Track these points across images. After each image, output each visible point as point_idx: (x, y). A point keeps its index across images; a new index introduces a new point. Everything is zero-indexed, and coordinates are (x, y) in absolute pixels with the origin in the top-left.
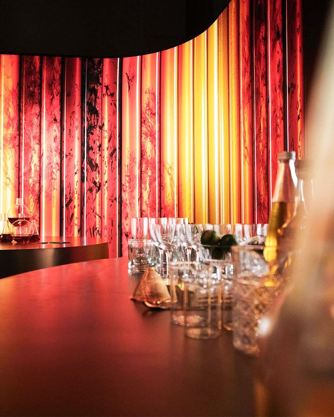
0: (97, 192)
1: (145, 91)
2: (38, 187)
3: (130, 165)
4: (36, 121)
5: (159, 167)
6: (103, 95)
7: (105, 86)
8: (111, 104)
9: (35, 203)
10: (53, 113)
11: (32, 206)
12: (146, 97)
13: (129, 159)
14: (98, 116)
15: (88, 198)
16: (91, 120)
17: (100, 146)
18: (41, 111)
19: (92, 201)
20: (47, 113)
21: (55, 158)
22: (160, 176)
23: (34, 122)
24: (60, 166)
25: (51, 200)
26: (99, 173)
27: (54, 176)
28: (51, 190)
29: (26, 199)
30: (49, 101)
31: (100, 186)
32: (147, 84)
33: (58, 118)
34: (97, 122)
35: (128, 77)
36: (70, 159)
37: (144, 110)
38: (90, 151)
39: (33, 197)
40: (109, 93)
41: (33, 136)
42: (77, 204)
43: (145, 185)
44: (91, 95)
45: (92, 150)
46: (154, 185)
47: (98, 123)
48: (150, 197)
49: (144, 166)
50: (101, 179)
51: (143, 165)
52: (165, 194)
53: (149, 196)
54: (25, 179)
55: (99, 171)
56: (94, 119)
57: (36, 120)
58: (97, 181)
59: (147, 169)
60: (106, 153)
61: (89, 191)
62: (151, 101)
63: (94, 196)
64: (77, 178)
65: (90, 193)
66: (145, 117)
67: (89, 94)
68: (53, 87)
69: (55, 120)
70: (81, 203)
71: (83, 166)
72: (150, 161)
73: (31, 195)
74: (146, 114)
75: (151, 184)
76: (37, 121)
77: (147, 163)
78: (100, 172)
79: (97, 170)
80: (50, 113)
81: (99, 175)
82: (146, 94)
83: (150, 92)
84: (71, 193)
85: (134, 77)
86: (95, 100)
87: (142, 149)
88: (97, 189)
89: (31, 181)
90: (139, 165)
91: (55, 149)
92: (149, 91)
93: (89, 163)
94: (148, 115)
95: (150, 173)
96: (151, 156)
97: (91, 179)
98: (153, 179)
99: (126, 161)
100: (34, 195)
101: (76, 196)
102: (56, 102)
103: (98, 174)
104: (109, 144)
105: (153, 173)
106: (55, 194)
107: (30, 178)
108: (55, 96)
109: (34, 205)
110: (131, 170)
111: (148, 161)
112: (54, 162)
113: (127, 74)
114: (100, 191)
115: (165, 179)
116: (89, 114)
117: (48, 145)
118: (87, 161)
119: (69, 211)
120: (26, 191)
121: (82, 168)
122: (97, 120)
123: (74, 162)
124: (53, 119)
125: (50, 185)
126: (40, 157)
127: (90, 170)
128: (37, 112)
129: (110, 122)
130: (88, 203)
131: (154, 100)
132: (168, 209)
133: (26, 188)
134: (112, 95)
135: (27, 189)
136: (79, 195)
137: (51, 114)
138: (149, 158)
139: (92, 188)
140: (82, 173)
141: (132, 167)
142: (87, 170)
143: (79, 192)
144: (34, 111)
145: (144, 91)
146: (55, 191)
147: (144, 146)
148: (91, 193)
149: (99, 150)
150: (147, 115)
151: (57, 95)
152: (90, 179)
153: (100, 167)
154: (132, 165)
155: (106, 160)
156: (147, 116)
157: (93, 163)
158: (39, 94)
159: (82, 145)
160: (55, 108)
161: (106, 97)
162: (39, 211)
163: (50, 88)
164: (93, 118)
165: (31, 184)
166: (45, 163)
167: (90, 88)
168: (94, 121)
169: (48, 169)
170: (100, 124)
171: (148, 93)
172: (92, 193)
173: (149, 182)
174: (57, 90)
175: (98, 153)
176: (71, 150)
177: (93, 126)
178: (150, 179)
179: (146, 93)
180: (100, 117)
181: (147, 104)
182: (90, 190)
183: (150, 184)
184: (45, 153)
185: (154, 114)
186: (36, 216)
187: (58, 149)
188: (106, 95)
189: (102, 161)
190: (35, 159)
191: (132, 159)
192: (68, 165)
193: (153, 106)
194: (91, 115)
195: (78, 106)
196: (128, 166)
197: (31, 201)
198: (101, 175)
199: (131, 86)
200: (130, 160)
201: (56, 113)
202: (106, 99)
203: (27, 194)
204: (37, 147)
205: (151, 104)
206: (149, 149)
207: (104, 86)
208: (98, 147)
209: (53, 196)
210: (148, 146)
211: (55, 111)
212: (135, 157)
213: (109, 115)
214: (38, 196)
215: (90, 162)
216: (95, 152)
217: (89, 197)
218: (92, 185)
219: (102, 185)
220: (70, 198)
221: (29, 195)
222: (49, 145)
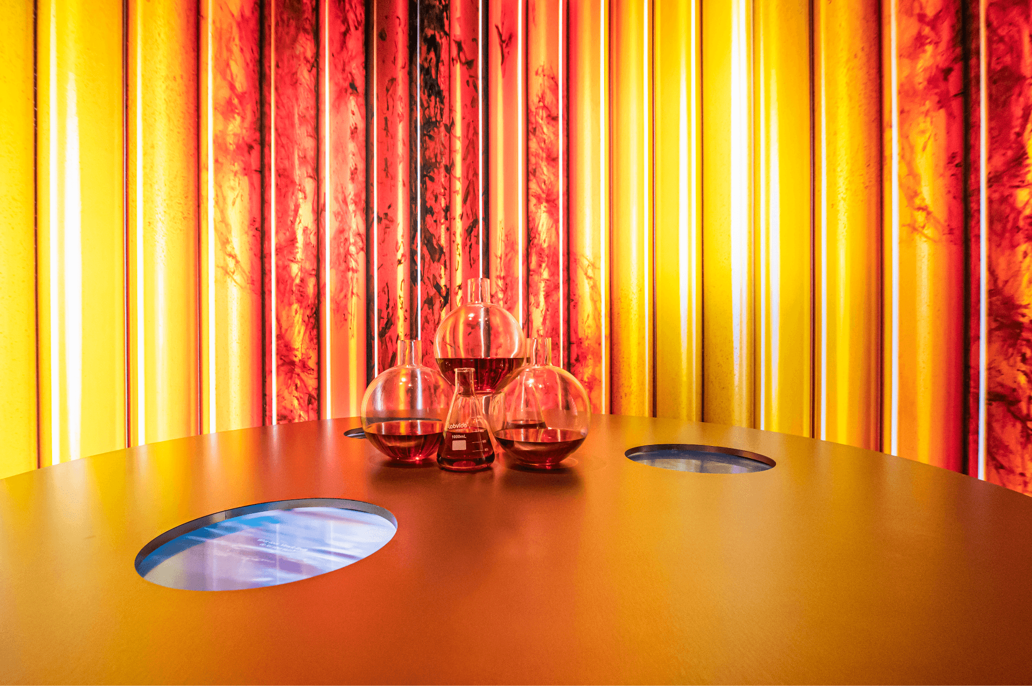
0: (441, 308)
1: (536, 70)
2: (314, 286)
3: (506, 255)
4: (305, 76)
5: (566, 263)
6: (452, 61)
7: (456, 42)
8: (468, 82)
9: (307, 325)
10: (347, 68)
11: (299, 332)
12: (538, 83)
13: (503, 243)
14: (442, 102)
15: (426, 320)
16: (429, 107)
17: (448, 209)
18: (318, 55)
19: (433, 326)
20: (333, 65)
21: (354, 220)
22: (570, 281)
23: (301, 77)
24: (365, 241)
25: (346, 320)
26: (445, 267)
27: (353, 264)
28: (345, 296)
29: (284, 314)
30: (337, 37)
31: (447, 294)
32: (540, 58)
33: (360, 82)
34: (442, 115)
35: (500, 35)
36: (387, 227)
37: (533, 109)
38: (428, 216)
39: (301, 312)
40: (463, 60)
41: (299, 114)
42: (403, 332)
43: (536, 297)
44: (429, 51)
45: (432, 216)
46: (555, 298)
47: (442, 118)
48: (547, 322)
49: (534, 259)
50: (451, 279)
51: (531, 259)
52: (579, 316)
53: (545, 319)
54: (280, 263)
55: (445, 261)
56: (435, 107)
57: (306, 74)
58: (443, 282)
59: (540, 266)
60: (459, 226)
61: (426, 305)
62: (548, 92)
63: (436, 317)
64: (401, 272)
65: (429, 309)
66: (537, 122)
67: (425, 48)
68: (348, 7)
69: (353, 86)
70: (411, 329)
71: (414, 246)
72: (547, 252)
73: (295, 306)
74: (537, 117)
75: (549, 295)
76: (310, 76)
77: (540, 254)
78: (448, 264)
79: (442, 261)
80: (340, 67)
81: (445, 271)
82: (538, 77)
83: (546, 72)
84: (389, 305)
85: (512, 37)
86: (437, 66)
87: (531, 226)
88: (443, 300)
89: (295, 269)
90: (523, 257)
91: (353, 198)
92: (543, 71)
93: (426, 242)
94: (542, 119)
95: (545, 274)
96: (550, 242)
97: (431, 277)
98: (553, 286)
99: (498, 248)
100: (304, 305)
101: (401, 313)
102: (355, 43)
103: (443, 268)
104: (464, 209)
105: (554, 274)
106: (355, 305)
107: (292, 261)
108: (352, 29)
109: (305, 333)
110: (509, 265)
111: (543, 250)
112: (351, 229)
113: (497, 27)
114: (448, 305)
115: (579, 287)
116: (424, 94)
117: (337, 185)
118: (423, 236)
119: (387, 346)
120: (284, 295)
121: (413, 253)
122: (442, 110)
123: (396, 235)
124: (346, 84)
125: (343, 285)
126: (318, 211)
127: (428, 258)
128: (309, 54)
129: (466, 121)
130: (425, 331)
131: (555, 91)
132: (587, 345)
133: (282, 287)
134: (470, 64)
135: (285, 289)
136: (406, 311)
137: (344, 70)
138: (545, 245)
139: (432, 297)
140: (413, 262)
141: (510, 260)
142: (423, 258)
143: (406, 306)
144: (302, 50)
145: (533, 69)
146: (355, 298)
147: (534, 219)
148: (431, 310)
149: (446, 219)
150: (540, 118)
151: (357, 29)
152: (428, 278)
153: (447, 255)
154: (509, 256)
155: (459, 240)
156: (540, 121)
157: (435, 243)
158: (312, 12)
159: (412, 199)
160: (352, 58)
161: (458, 66)
162: (316, 346)
163: (339, 5)
164: (432, 104)
165: (296, 278)
166: (331, 228)
167: (426, 36)
168: (434, 111)
169: (339, 246)
170: (445, 120)
171: (542, 75)
172: (433, 310)
173: (544, 291)
174: (356, 16)
175: (442, 224)
176: (389, 207)
177: (432, 123)
178: (547, 286)
179: (537, 73)
180: (447, 105)
181: (540, 96)
182: (429, 302)
183: (547, 296)
184: (330, 206)
185: (555, 119)
186: (310, 358)
187: (360, 200)
188: (457, 62)
189: (451, 241)
190: (305, 217)
191: (510, 245)
192: (382, 242)
193: (552, 102)
194: (429, 96)
195: (403, 68)
196: (501, 258)
197: (296, 321)
198: (449, 270)
199: (506, 55)
200: (506, 246)
201: (354, 71)
202: (458, 69)
203: (286, 300)
204: (309, 185)
205: (549, 98)
206: (545, 226)
207: (454, 40)
208: (444, 211)
209: (350, 311)
210: (543, 220)
211: (354, 65)
212: (516, 242)
213: (464, 106)
214: (314, 309)
215: (428, 240)
216: (438, 222)
217: (427, 317)
218: (433, 292)
219: (453, 294)
220: (388, 318)
221: (290, 305)
222: (339, 187)
